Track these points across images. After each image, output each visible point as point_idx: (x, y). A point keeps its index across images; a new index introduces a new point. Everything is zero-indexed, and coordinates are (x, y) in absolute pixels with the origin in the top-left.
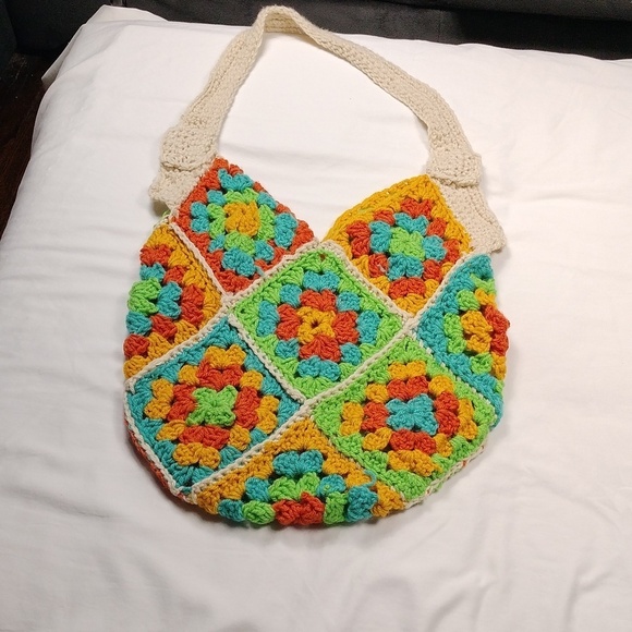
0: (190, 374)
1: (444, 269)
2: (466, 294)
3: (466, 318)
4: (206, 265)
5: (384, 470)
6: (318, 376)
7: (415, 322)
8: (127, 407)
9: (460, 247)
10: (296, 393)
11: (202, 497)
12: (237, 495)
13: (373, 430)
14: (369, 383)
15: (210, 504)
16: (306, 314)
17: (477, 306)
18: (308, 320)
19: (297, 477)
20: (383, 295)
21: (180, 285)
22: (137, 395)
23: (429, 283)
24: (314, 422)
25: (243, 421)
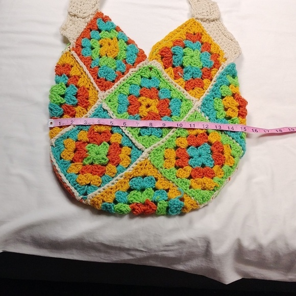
0: (84, 136)
1: (213, 72)
2: (225, 87)
3: (225, 100)
4: (90, 75)
5: (188, 188)
6: (151, 135)
7: (199, 103)
8: (51, 153)
9: (220, 59)
10: (140, 146)
11: (93, 201)
12: (111, 200)
13: (182, 167)
14: (177, 137)
15: (98, 204)
16: (143, 101)
17: (230, 94)
18: (144, 104)
19: (142, 190)
20: (182, 89)
21: (76, 86)
22: (57, 147)
23: (205, 81)
24: (150, 161)
25: (113, 162)
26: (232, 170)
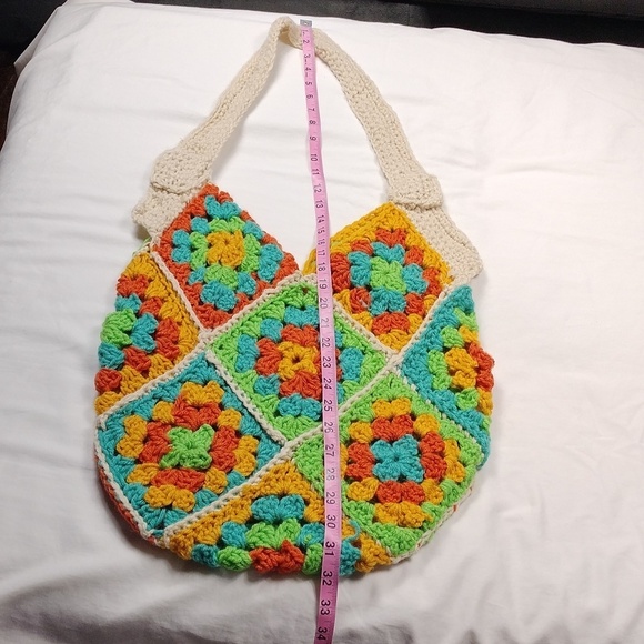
0: (165, 412)
1: (427, 302)
2: (450, 331)
3: (451, 355)
4: (184, 298)
5: (370, 522)
6: (299, 415)
7: (399, 358)
8: (98, 443)
9: (441, 277)
10: (277, 434)
11: (175, 540)
12: (212, 540)
13: (359, 479)
14: (352, 422)
15: (184, 548)
16: (287, 349)
17: (461, 343)
18: (290, 355)
19: (277, 522)
20: (366, 331)
21: (157, 317)
22: (109, 432)
23: (412, 318)
24: (296, 465)
25: (220, 464)
26: (460, 490)
